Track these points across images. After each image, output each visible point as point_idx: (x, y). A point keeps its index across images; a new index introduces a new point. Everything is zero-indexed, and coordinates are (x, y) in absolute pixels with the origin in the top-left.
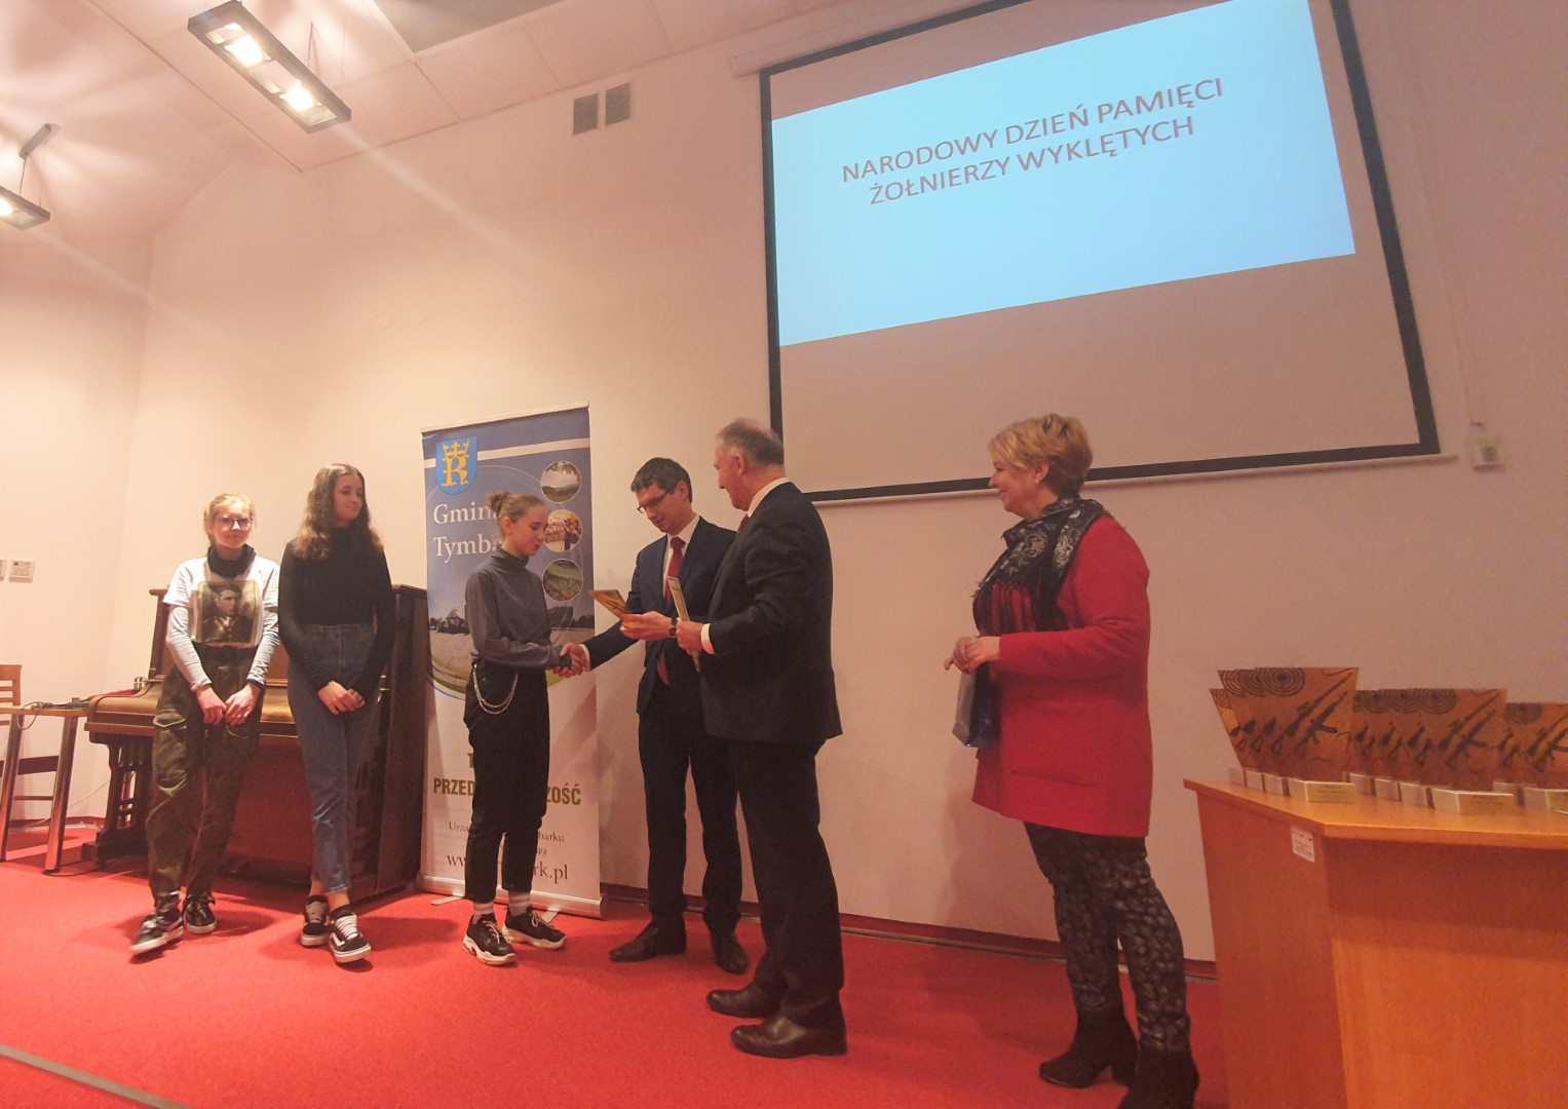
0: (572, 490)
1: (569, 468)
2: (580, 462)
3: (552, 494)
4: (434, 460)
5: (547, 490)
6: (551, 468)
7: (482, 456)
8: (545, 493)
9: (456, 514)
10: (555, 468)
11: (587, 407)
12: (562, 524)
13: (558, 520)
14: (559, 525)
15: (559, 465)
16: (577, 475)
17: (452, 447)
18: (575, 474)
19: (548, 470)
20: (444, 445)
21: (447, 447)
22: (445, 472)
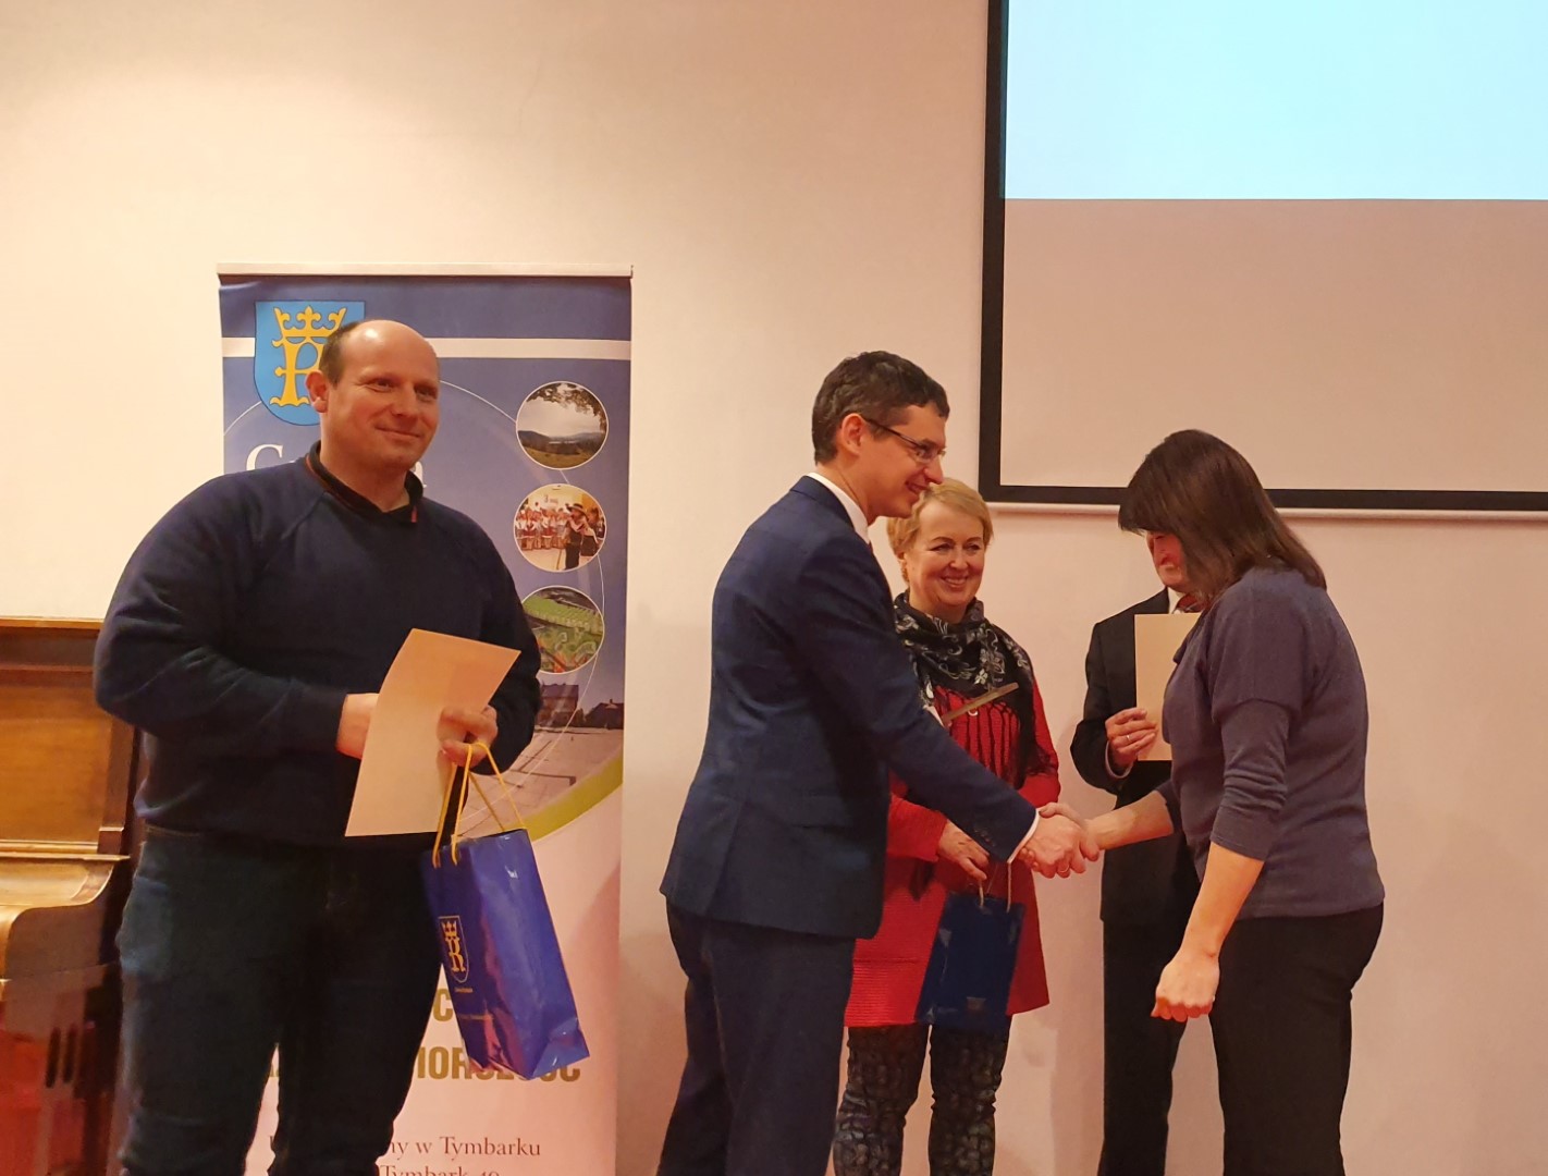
0: (587, 446)
1: (585, 399)
2: (608, 389)
3: (543, 449)
4: (250, 341)
5: (531, 440)
6: (541, 393)
8: (524, 445)
10: (549, 394)
11: (629, 278)
12: (561, 515)
13: (553, 505)
14: (554, 515)
15: (560, 390)
16: (598, 417)
17: (300, 317)
18: (595, 413)
19: (534, 397)
20: (277, 311)
21: (287, 317)
22: (279, 371)
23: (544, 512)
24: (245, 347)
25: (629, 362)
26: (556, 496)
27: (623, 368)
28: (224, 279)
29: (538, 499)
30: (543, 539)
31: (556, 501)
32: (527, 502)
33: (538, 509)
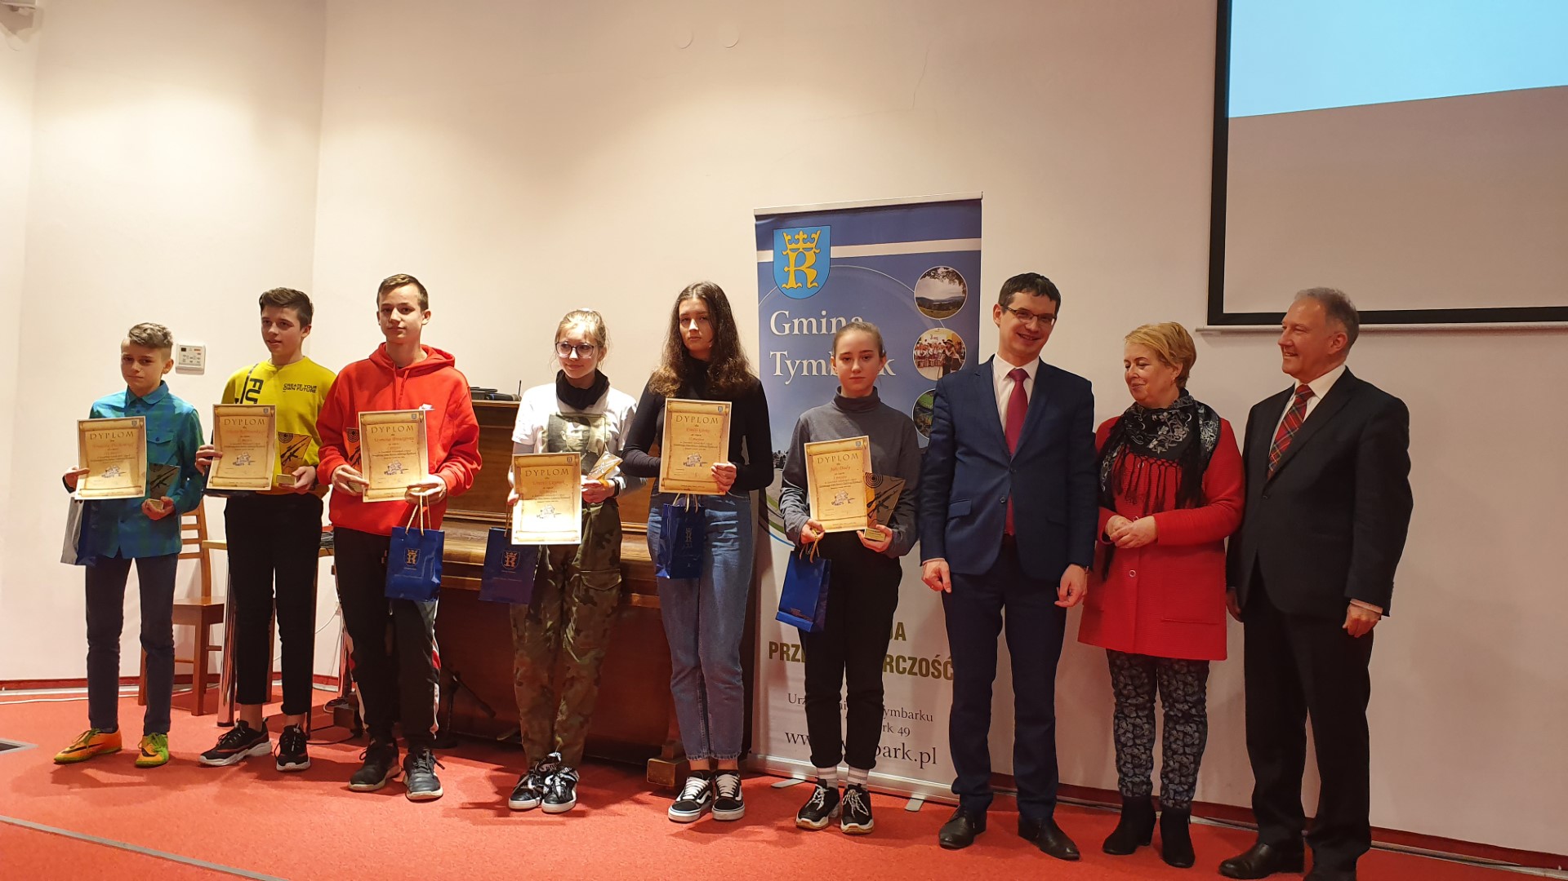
0: (954, 304)
1: (953, 276)
2: (967, 268)
3: (929, 308)
4: (771, 252)
5: (923, 303)
6: (929, 274)
7: (837, 252)
8: (919, 305)
9: (801, 324)
10: (932, 274)
11: (981, 199)
12: (940, 346)
13: (935, 341)
14: (936, 347)
15: (939, 271)
16: (962, 286)
17: (796, 237)
18: (960, 284)
19: (924, 277)
20: (785, 234)
21: (789, 237)
22: (786, 269)
23: (930, 345)
24: (768, 256)
25: (979, 253)
26: (937, 335)
27: (976, 255)
28: (758, 218)
29: (927, 337)
30: (930, 362)
31: (936, 338)
32: (920, 340)
33: (926, 343)
